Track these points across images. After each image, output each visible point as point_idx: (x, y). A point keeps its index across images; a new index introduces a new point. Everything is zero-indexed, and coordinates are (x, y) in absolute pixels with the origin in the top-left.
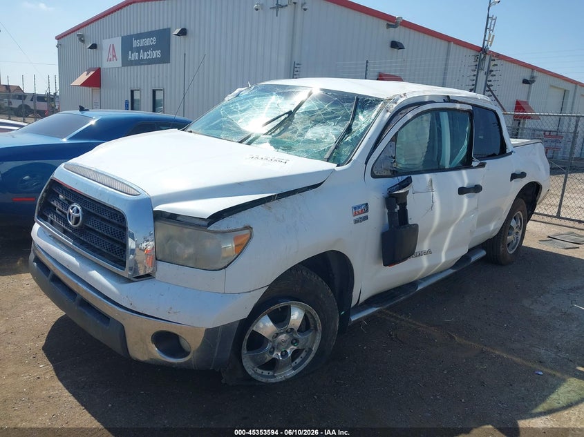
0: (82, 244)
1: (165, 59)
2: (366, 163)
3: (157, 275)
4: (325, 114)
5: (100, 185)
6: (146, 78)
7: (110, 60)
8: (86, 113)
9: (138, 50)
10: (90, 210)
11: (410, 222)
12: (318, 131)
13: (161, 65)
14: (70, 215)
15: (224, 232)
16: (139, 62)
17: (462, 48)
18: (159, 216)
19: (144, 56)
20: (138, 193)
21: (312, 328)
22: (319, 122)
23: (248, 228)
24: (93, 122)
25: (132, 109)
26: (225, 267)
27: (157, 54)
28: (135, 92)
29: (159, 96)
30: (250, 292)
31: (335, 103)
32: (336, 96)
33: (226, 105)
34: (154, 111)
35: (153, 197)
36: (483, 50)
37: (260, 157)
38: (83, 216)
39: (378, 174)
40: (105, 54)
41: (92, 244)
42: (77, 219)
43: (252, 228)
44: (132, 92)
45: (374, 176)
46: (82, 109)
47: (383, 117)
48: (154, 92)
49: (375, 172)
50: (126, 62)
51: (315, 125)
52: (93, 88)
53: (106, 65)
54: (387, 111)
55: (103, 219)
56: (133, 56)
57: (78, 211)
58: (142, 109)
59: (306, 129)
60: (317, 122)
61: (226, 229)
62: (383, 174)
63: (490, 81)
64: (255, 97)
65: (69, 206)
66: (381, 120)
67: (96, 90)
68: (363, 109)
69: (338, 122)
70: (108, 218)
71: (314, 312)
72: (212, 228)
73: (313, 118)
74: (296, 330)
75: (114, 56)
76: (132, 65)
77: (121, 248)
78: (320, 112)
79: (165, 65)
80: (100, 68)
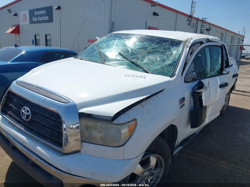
0: (31, 130)
1: (51, 20)
2: (182, 75)
3: (82, 151)
4: (153, 49)
5: (42, 96)
6: (42, 29)
7: (24, 21)
8: (18, 48)
9: (37, 16)
10: (36, 111)
11: (204, 105)
12: (151, 58)
13: (49, 23)
14: (23, 113)
15: (123, 124)
16: (38, 22)
17: (183, 16)
18: (82, 116)
19: (40, 19)
20: (67, 102)
21: (159, 166)
22: (150, 53)
23: (135, 120)
24: (23, 53)
25: (36, 45)
26: (123, 145)
27: (47, 18)
28: (36, 36)
29: (48, 37)
30: (137, 157)
31: (157, 43)
32: (157, 39)
33: (97, 44)
34: (46, 45)
35: (77, 104)
36: (190, 16)
37: (130, 75)
38: (32, 114)
39: (187, 81)
40: (21, 18)
41: (39, 131)
42: (28, 116)
43: (136, 120)
44: (35, 36)
45: (186, 82)
46: (16, 46)
47: (186, 50)
48: (46, 36)
49: (186, 80)
50: (31, 22)
51: (148, 55)
52: (16, 34)
53: (22, 23)
54: (187, 47)
55: (44, 116)
56: (35, 19)
57: (28, 111)
58: (40, 45)
59: (144, 57)
60: (149, 53)
61: (124, 122)
62: (189, 80)
63: (203, 30)
64: (112, 40)
65: (22, 108)
66: (186, 52)
67: (17, 35)
68: (173, 46)
69: (161, 53)
70: (48, 117)
71: (161, 158)
72: (115, 122)
73: (147, 51)
74: (153, 169)
75: (26, 19)
76: (34, 23)
77: (58, 134)
78: (150, 48)
79: (51, 23)
80: (19, 25)
